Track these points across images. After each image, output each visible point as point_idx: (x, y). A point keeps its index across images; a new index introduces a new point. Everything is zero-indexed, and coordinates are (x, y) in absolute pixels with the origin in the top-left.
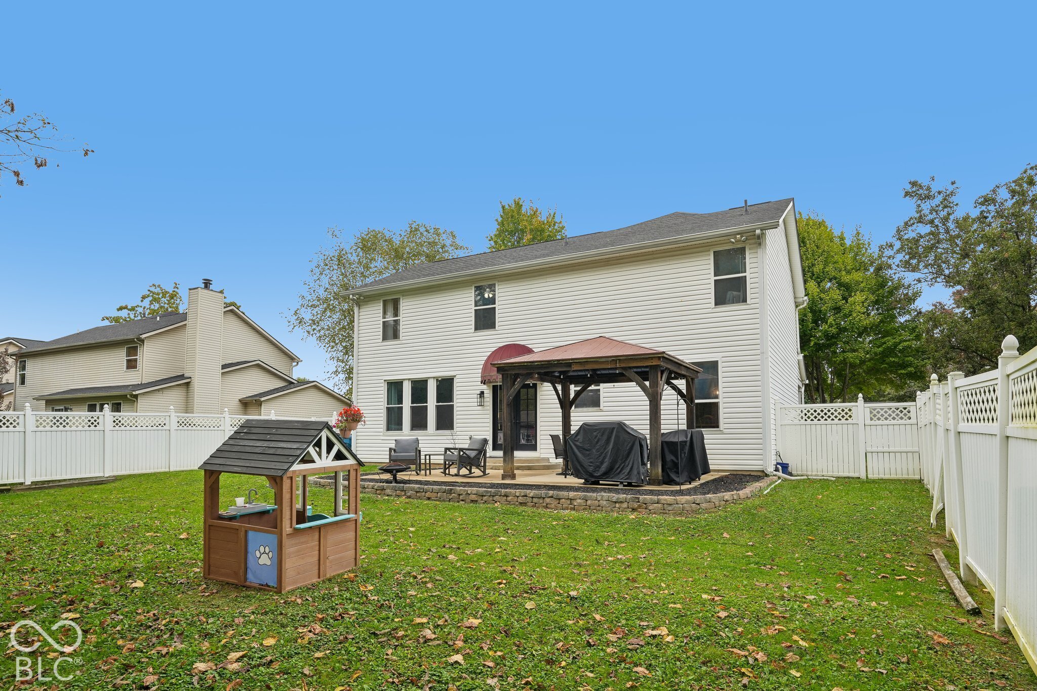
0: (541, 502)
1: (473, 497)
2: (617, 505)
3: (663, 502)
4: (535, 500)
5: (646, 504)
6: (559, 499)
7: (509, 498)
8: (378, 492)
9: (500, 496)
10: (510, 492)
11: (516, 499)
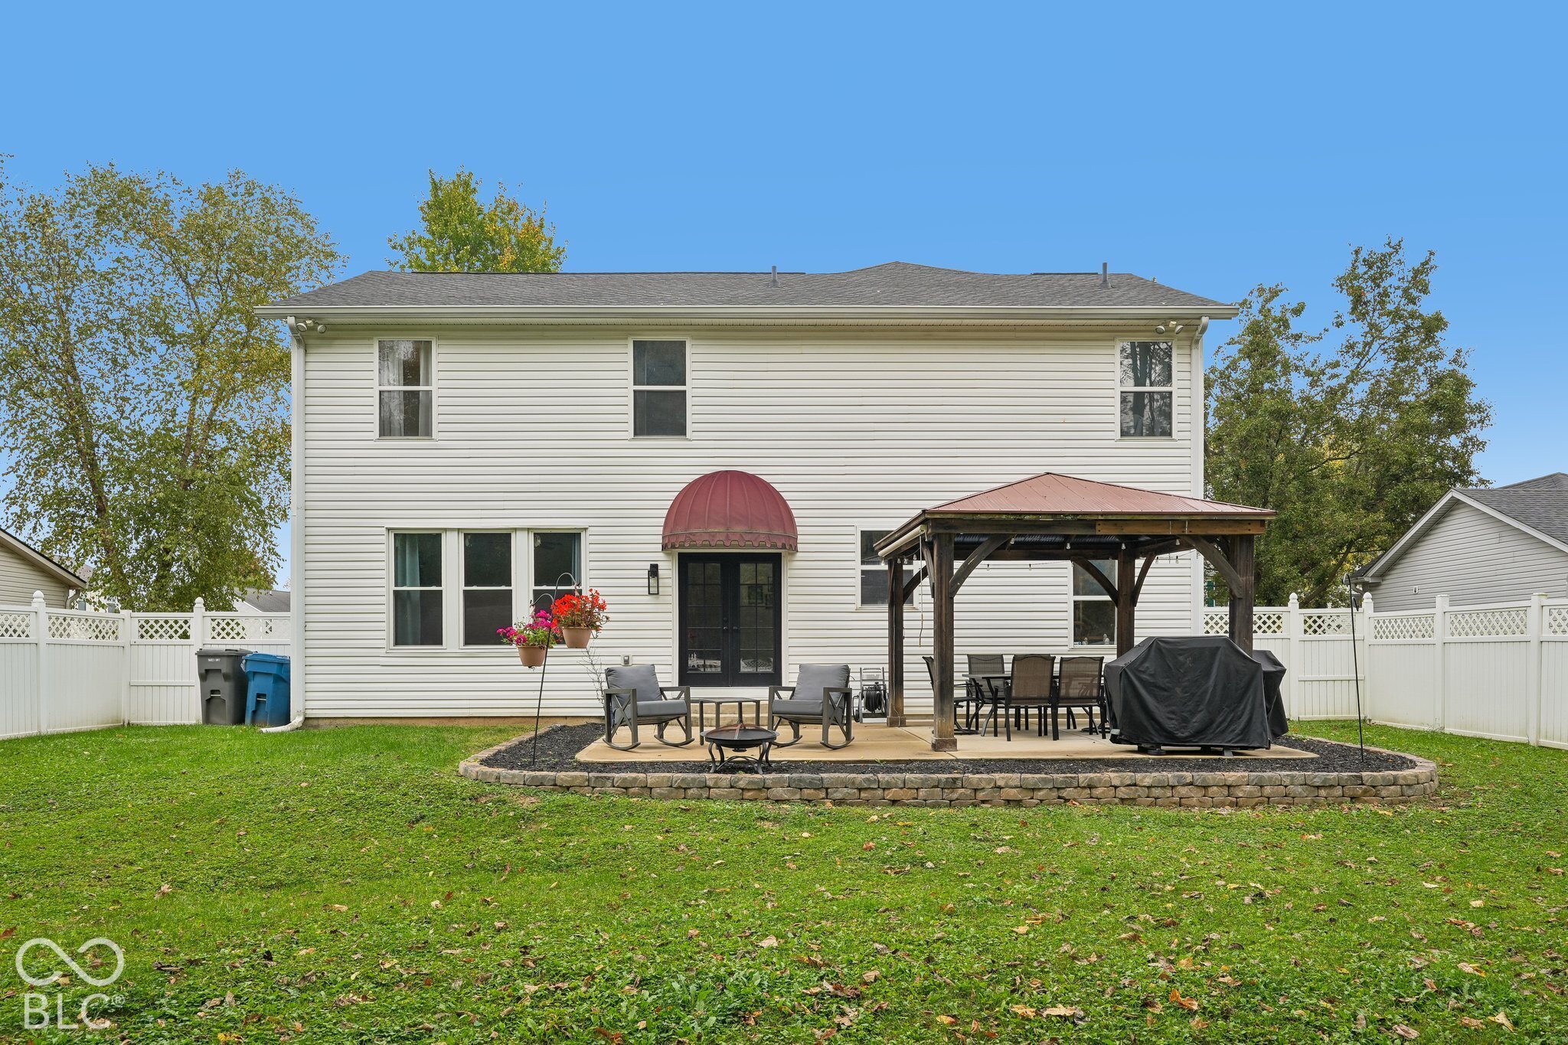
0: (1169, 794)
1: (1013, 794)
2: (1323, 792)
3: (1401, 782)
4: (1156, 792)
5: (1374, 787)
6: (1206, 787)
7: (1097, 792)
8: (748, 795)
9: (1075, 788)
10: (1100, 780)
11: (1112, 793)
